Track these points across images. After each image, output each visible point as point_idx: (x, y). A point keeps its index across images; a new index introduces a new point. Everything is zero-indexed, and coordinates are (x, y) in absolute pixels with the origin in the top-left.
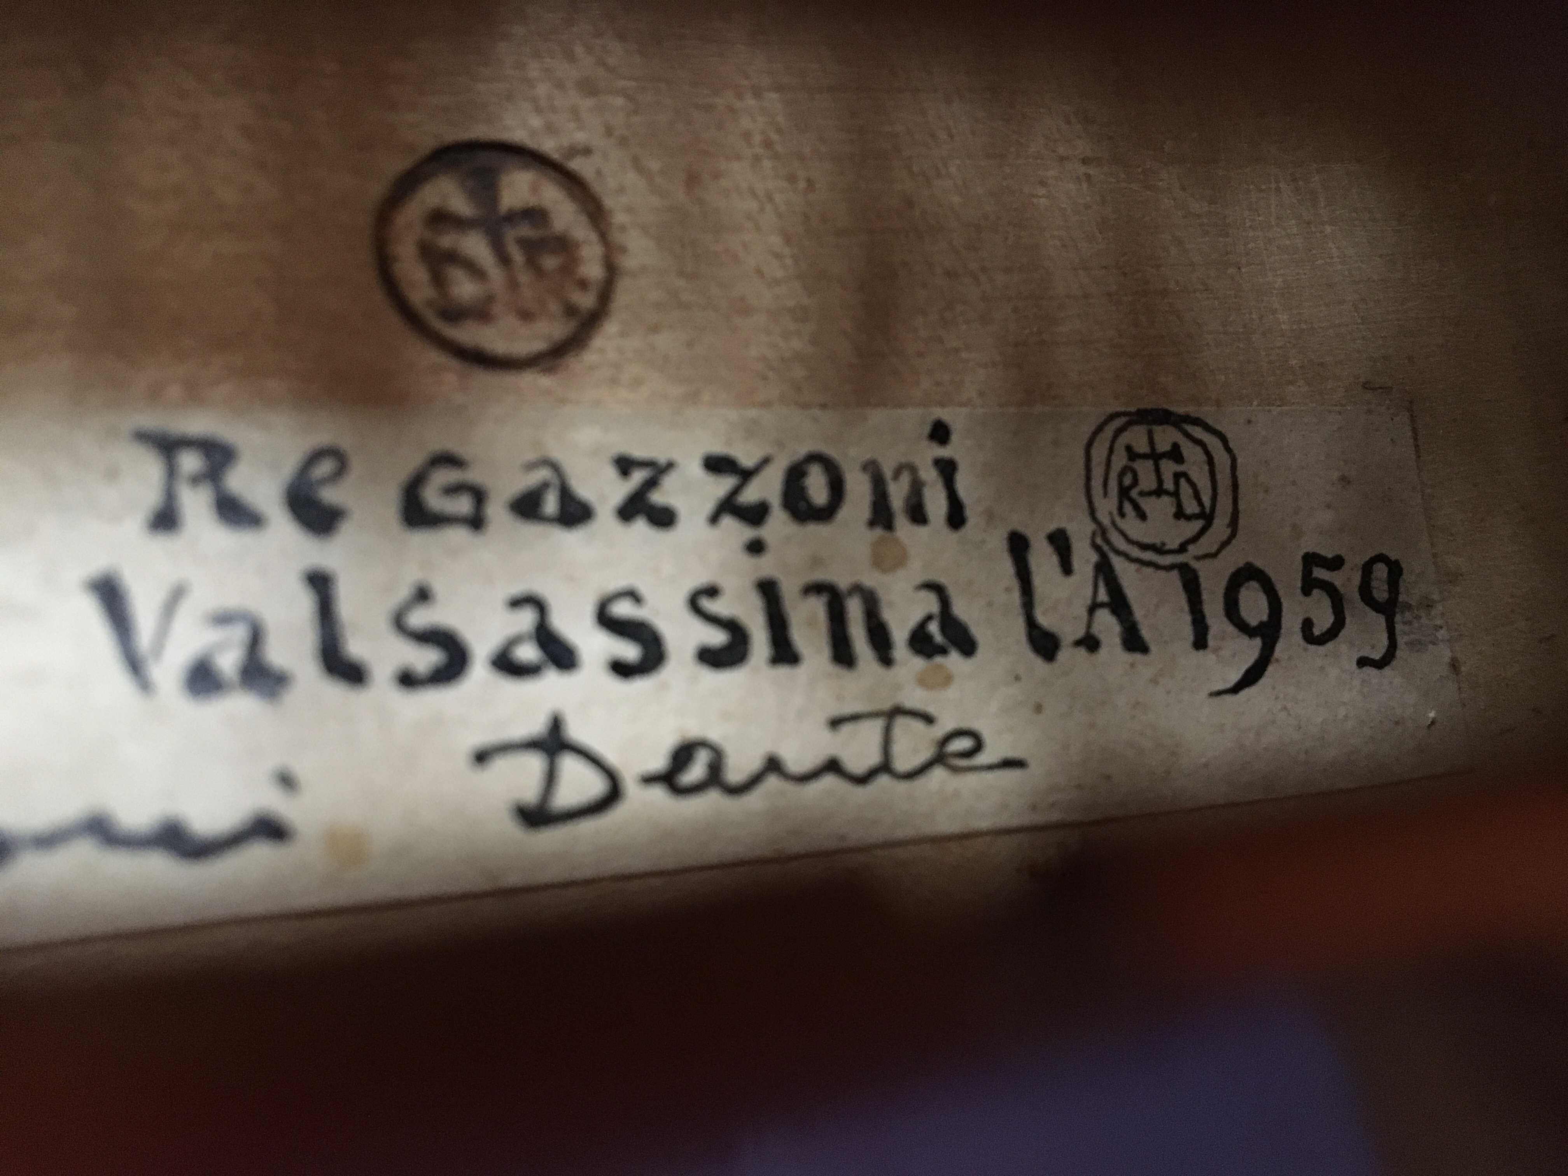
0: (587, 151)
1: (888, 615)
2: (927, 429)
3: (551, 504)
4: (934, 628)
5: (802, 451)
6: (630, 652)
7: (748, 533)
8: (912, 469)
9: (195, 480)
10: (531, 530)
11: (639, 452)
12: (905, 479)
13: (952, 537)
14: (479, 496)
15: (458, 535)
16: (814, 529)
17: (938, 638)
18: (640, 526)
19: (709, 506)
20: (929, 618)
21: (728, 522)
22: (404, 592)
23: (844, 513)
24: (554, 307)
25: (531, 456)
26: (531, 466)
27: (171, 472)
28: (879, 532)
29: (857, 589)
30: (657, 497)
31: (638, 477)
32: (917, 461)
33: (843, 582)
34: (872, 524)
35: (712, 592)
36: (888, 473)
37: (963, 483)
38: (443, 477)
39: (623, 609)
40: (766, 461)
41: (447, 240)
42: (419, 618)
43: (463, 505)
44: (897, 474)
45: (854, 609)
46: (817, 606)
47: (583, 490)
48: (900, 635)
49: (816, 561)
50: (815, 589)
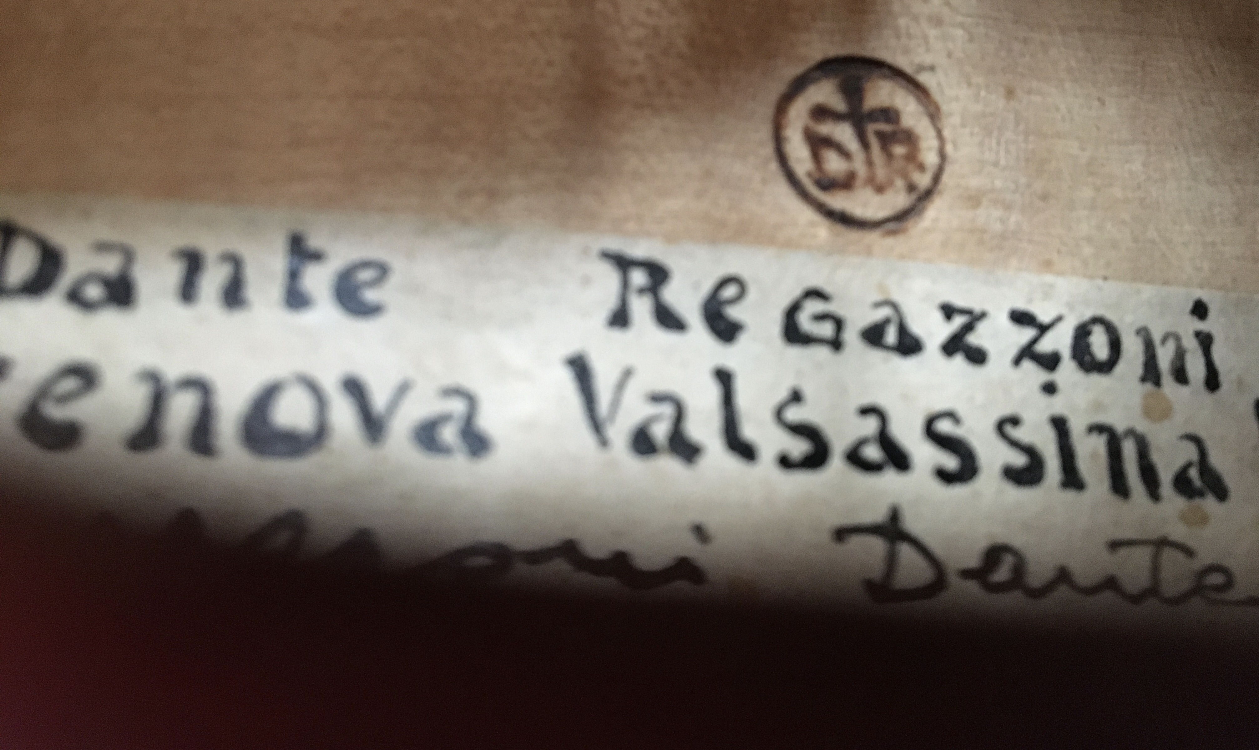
0: (932, 68)
1: (1156, 458)
2: (1190, 305)
3: (891, 336)
4: (1193, 473)
5: (1088, 314)
6: (951, 462)
7: (1043, 376)
8: (1178, 338)
9: (641, 291)
10: (876, 355)
11: (959, 302)
12: (1171, 345)
13: (1207, 398)
14: (839, 324)
15: (822, 353)
16: (1097, 380)
17: (1197, 482)
18: (959, 360)
19: (1013, 352)
20: (1189, 465)
21: (1028, 365)
22: (783, 394)
23: (1120, 368)
24: (900, 183)
25: (878, 297)
26: (878, 305)
27: (625, 284)
28: (1149, 386)
29: (1131, 432)
30: (973, 339)
31: (959, 321)
32: (1181, 331)
33: (1120, 426)
34: (1144, 379)
35: (1015, 421)
36: (1157, 337)
37: (1218, 353)
38: (813, 307)
39: (944, 427)
40: (1059, 319)
41: (826, 129)
42: (793, 414)
43: (826, 330)
44: (1164, 340)
45: (1129, 449)
46: (1099, 443)
47: (916, 328)
48: (1166, 477)
49: (1098, 406)
50: (1098, 429)
